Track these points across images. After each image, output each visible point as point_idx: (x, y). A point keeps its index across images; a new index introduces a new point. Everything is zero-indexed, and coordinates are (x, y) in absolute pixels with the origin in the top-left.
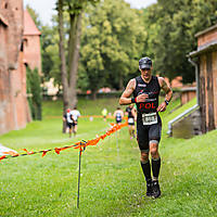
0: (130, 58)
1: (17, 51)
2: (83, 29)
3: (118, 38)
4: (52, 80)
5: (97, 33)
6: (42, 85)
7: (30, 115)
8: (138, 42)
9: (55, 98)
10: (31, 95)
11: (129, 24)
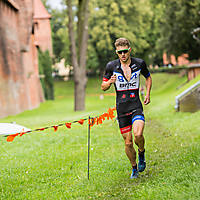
0: (138, 37)
1: (28, 34)
2: (92, 12)
3: (125, 19)
4: (63, 61)
5: (105, 14)
6: (53, 67)
7: (43, 95)
8: (144, 22)
9: (66, 79)
10: (43, 76)
11: (135, 5)
